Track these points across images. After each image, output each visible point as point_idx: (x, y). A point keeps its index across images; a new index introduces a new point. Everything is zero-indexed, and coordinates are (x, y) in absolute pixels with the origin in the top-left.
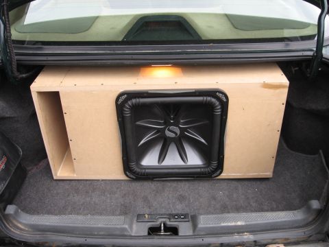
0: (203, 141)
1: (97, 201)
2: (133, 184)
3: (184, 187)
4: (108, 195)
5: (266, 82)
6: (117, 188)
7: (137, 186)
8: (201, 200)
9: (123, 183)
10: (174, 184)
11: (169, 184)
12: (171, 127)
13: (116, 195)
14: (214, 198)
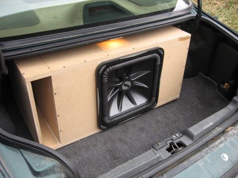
0: (146, 86)
1: (88, 157)
2: (105, 133)
3: (138, 122)
4: (93, 149)
5: (181, 37)
6: (96, 141)
7: (108, 133)
8: (153, 126)
9: (97, 136)
10: (131, 123)
11: (128, 124)
12: (126, 83)
13: (99, 146)
14: (158, 122)
